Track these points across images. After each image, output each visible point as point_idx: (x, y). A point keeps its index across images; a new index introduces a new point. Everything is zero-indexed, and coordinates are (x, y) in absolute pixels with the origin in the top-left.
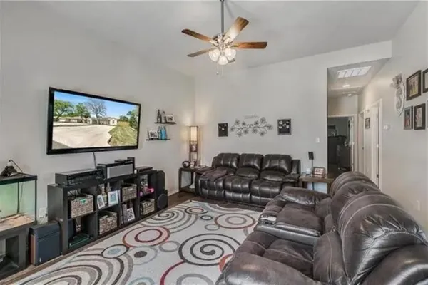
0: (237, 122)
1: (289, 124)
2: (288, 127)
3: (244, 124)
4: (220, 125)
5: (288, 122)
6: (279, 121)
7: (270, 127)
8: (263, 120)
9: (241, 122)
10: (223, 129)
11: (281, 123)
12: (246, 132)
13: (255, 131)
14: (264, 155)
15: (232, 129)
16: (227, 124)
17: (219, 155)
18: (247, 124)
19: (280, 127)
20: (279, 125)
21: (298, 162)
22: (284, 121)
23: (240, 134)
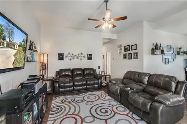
0: (69, 53)
1: (91, 56)
2: (91, 57)
3: (73, 54)
4: (59, 54)
5: (91, 55)
6: (88, 54)
7: (84, 57)
8: (81, 54)
9: (71, 54)
10: (61, 56)
11: (89, 55)
12: (74, 58)
13: (78, 58)
14: (83, 69)
15: (66, 57)
16: (63, 54)
17: (60, 70)
18: (74, 54)
19: (88, 57)
20: (88, 56)
21: (95, 70)
22: (90, 55)
23: (71, 59)
